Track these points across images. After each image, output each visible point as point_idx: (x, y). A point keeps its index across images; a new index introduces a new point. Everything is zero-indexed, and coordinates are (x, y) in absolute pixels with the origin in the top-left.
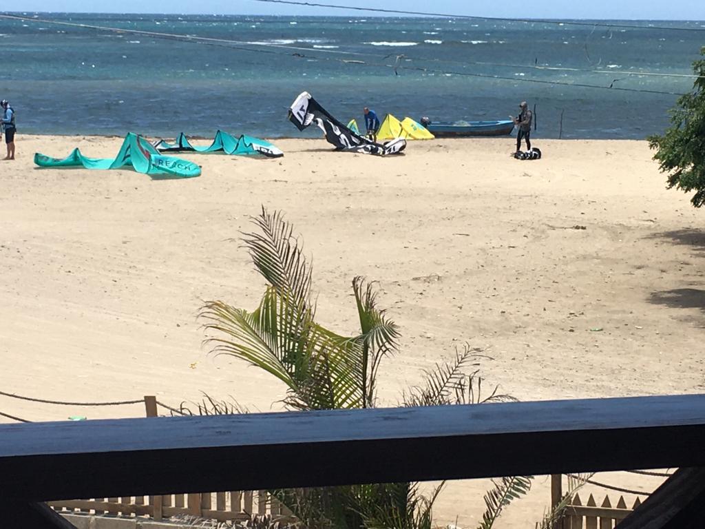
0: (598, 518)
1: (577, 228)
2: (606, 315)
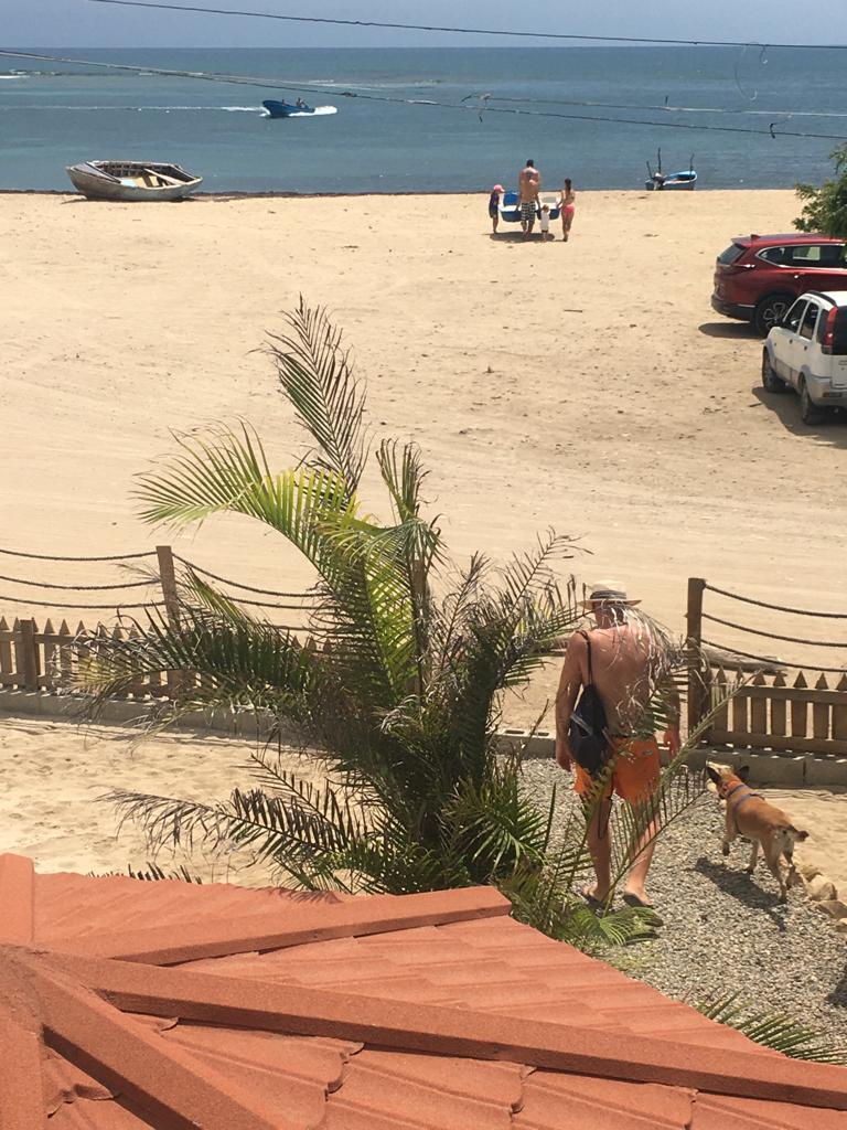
0: (749, 699)
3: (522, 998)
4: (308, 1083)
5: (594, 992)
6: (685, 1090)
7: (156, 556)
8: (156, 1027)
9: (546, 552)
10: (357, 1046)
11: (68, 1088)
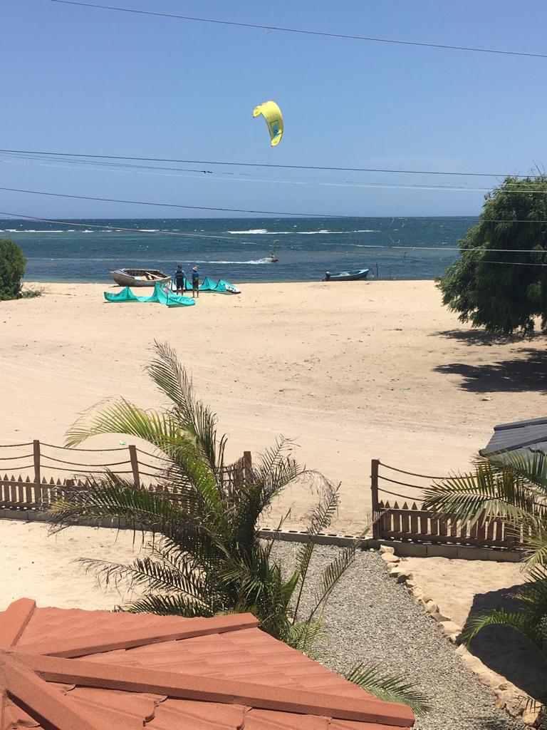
0: (401, 517)
1: (397, 330)
2: (412, 380)
3: (253, 670)
4: (135, 717)
5: (290, 667)
6: (325, 718)
7: (128, 450)
8: (63, 689)
9: (280, 447)
10: (164, 697)
11: (15, 721)
